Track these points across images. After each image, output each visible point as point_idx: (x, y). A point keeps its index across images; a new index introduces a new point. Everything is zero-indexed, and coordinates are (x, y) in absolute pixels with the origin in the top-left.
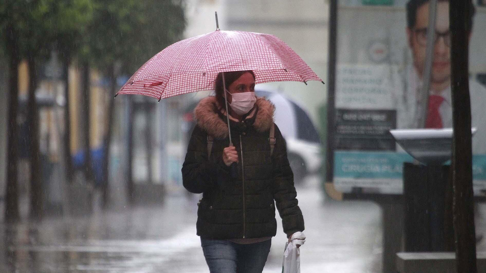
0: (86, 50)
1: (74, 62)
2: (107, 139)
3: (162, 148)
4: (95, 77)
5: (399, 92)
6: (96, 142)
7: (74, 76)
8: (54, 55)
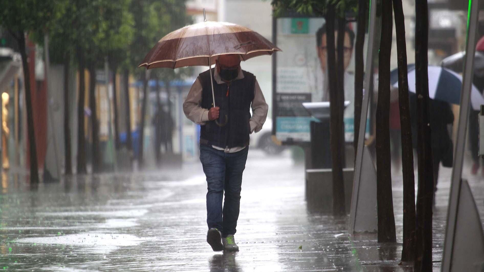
0: (128, 61)
1: (119, 70)
2: (141, 125)
3: (180, 130)
4: (132, 81)
5: (312, 83)
6: (134, 127)
7: (118, 79)
8: (106, 65)
